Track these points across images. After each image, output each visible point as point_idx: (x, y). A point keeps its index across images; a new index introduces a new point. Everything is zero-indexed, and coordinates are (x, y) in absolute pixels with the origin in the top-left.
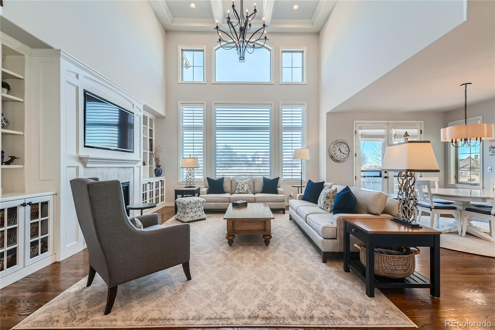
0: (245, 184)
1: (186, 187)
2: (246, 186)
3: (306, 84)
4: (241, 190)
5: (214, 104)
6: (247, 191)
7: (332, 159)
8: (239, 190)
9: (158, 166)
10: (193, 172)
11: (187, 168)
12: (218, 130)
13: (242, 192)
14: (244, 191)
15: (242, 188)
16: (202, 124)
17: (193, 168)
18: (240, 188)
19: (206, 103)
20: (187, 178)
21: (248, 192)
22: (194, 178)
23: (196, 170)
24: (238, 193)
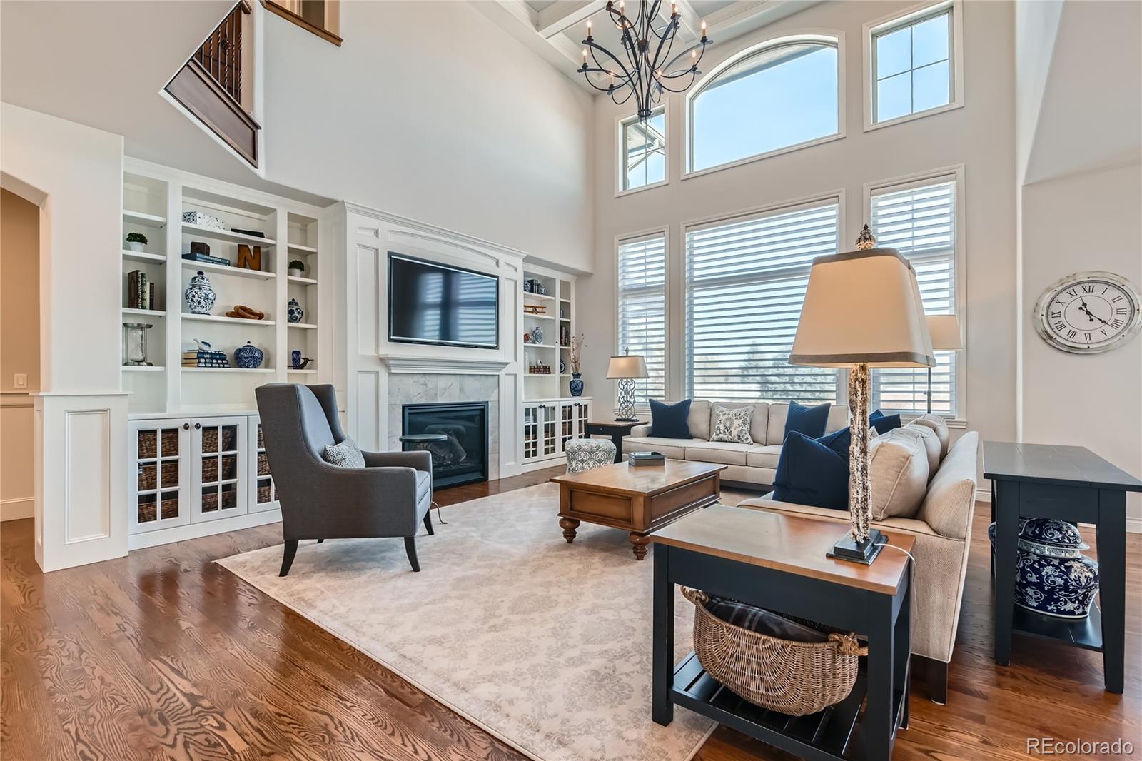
0: (734, 418)
1: (618, 420)
2: (736, 422)
3: (963, 105)
4: (724, 432)
5: (687, 227)
6: (739, 436)
7: (1048, 344)
8: (718, 432)
9: (577, 375)
10: (632, 387)
11: (622, 378)
12: (696, 287)
13: (727, 439)
14: (731, 435)
15: (726, 427)
16: (663, 278)
17: (631, 378)
18: (722, 427)
19: (668, 229)
20: (622, 401)
21: (743, 439)
22: (634, 402)
23: (638, 383)
24: (717, 441)
